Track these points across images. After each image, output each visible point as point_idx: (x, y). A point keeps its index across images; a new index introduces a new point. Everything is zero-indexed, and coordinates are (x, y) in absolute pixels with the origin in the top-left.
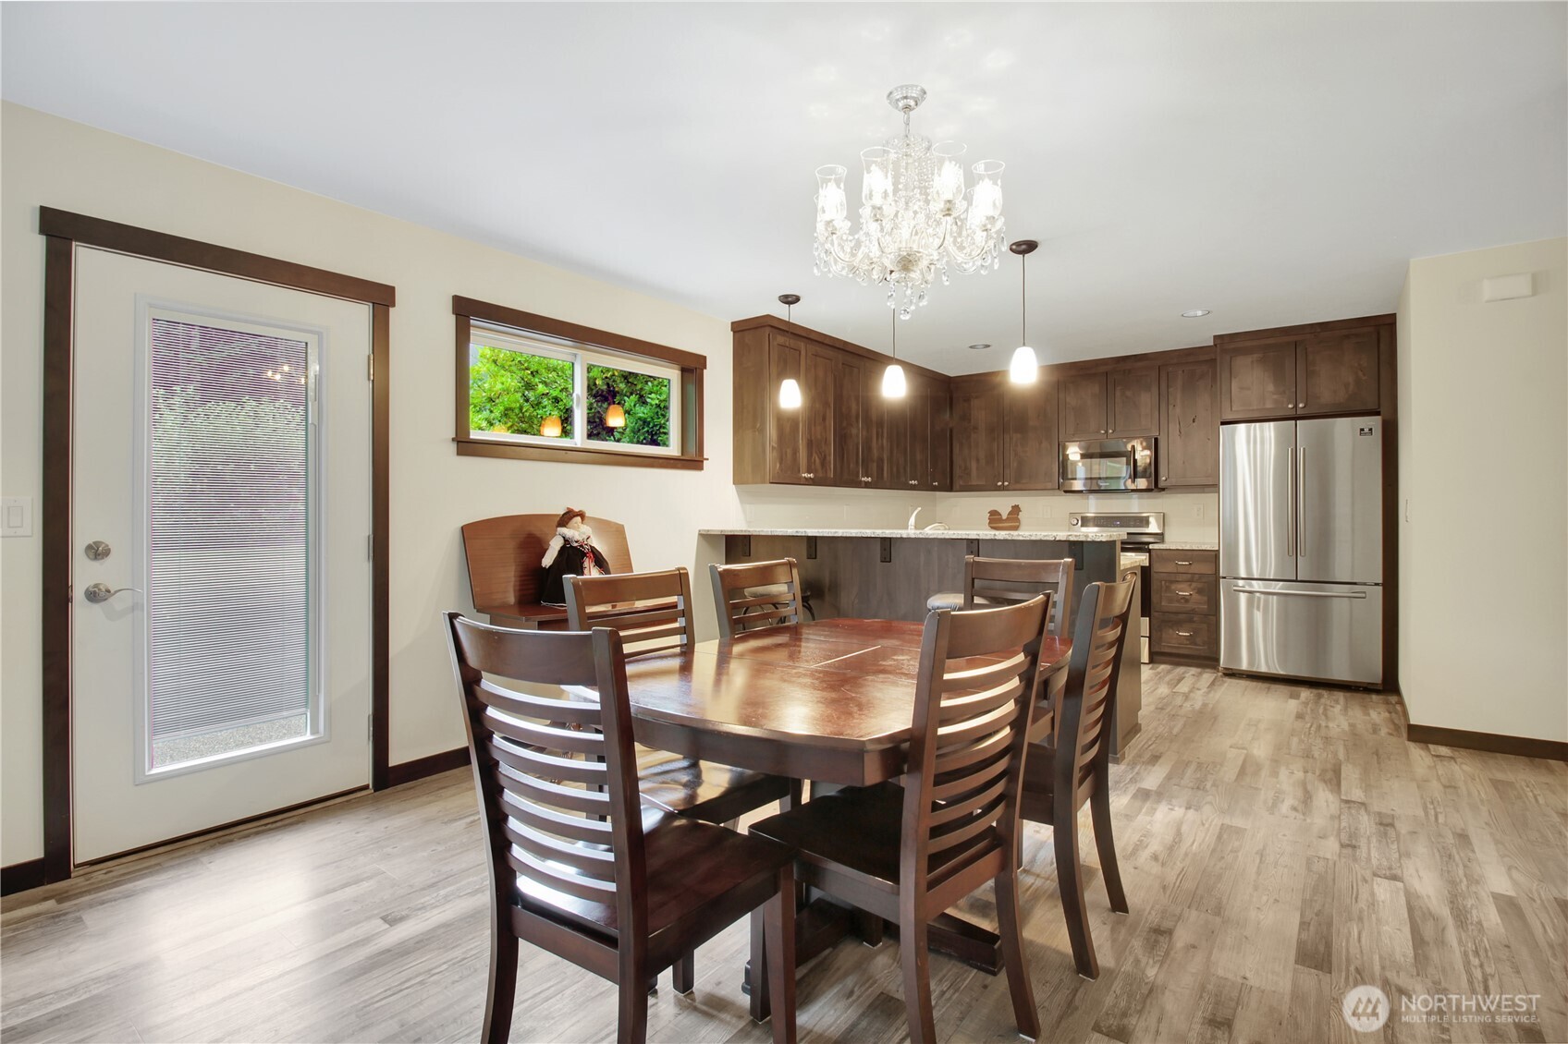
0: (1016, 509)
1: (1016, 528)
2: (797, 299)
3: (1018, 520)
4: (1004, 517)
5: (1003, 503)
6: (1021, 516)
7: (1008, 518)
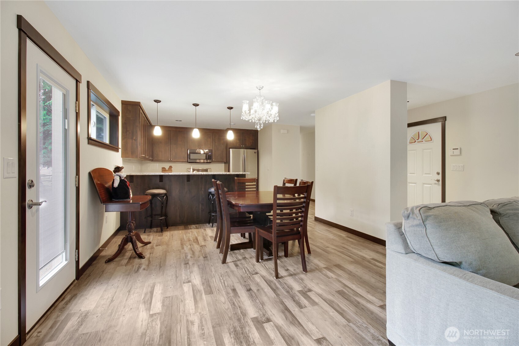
0: (171, 167)
1: (171, 172)
2: (160, 102)
3: (172, 170)
4: (167, 169)
5: (167, 166)
6: (172, 169)
7: (168, 170)
